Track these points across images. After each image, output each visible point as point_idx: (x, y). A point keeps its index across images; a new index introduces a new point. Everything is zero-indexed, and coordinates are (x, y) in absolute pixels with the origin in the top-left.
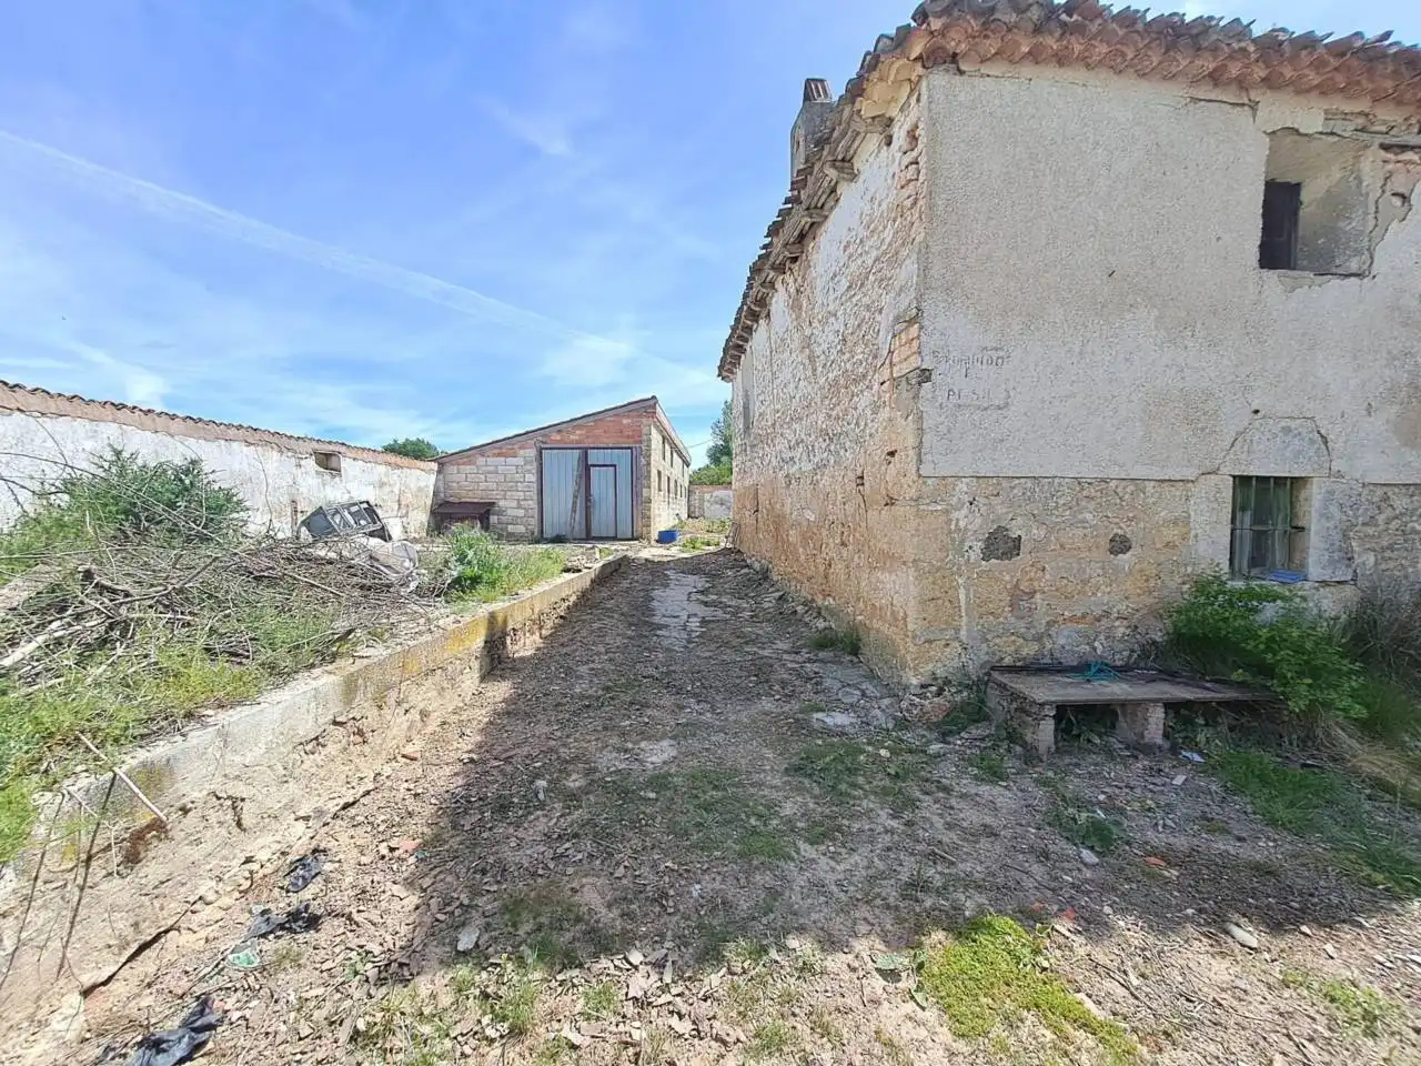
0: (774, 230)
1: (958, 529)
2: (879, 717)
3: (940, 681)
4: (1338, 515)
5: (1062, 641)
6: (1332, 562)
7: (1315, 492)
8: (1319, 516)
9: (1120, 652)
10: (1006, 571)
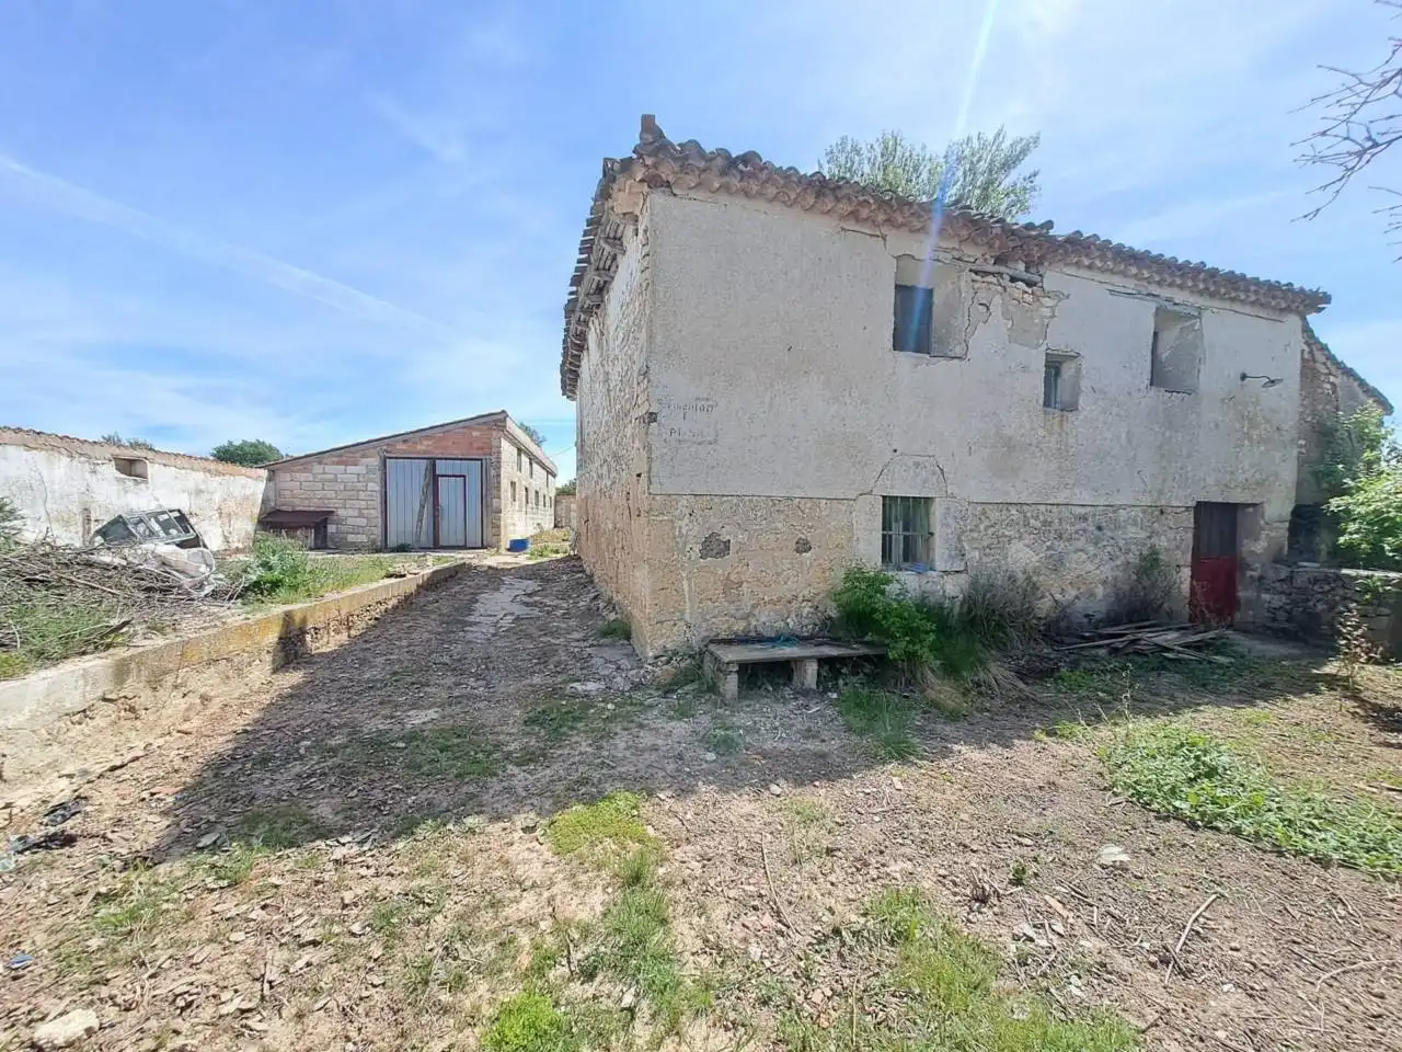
0: (576, 281)
1: (681, 535)
2: (619, 682)
3: (670, 653)
4: (954, 525)
5: (763, 619)
6: (951, 557)
7: (937, 510)
8: (941, 525)
9: (806, 626)
10: (721, 567)
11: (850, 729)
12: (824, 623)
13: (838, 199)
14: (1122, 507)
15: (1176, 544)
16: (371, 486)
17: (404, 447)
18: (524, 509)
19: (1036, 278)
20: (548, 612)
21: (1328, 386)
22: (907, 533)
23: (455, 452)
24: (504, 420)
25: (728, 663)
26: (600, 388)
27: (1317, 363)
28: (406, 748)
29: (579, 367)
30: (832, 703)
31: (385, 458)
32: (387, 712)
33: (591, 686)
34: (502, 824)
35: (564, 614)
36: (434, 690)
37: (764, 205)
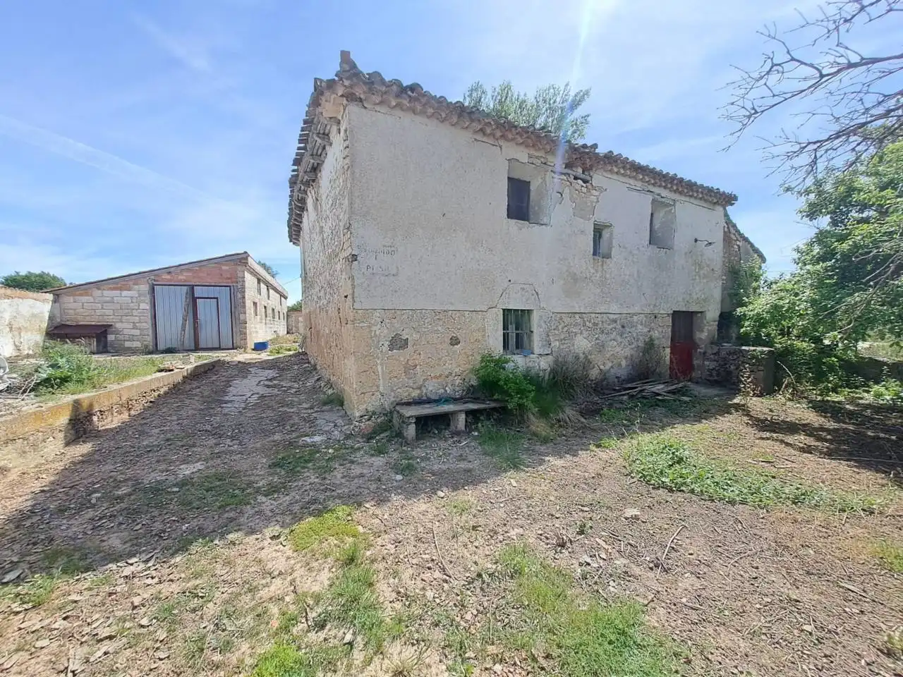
0: (296, 163)
1: (376, 336)
2: (337, 434)
3: (370, 413)
4: (544, 325)
5: (430, 389)
6: (543, 346)
7: (535, 317)
8: (537, 325)
9: (458, 392)
10: (403, 356)
11: (485, 454)
12: (469, 390)
13: (472, 121)
14: (635, 314)
15: (662, 334)
16: (143, 306)
17: (168, 277)
18: (264, 321)
19: (589, 178)
20: (284, 391)
21: (736, 247)
22: (518, 332)
23: (209, 280)
24: (246, 259)
25: (409, 418)
26: (318, 238)
27: (731, 235)
28: (179, 491)
29: (301, 222)
30: (475, 438)
31: (154, 285)
32: (163, 467)
33: (317, 439)
34: (256, 536)
35: (296, 391)
36: (199, 449)
37: (425, 120)
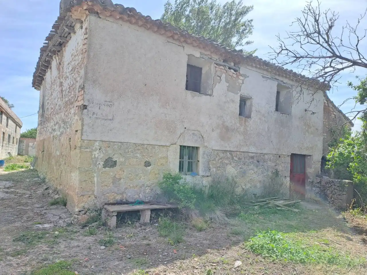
2: (61, 223)
5: (129, 194)
6: (205, 170)
7: (201, 151)
8: (202, 157)
9: (147, 197)
10: (111, 172)
12: (155, 196)
13: (166, 31)
14: (266, 154)
15: (284, 168)
19: (237, 69)
21: (333, 116)
22: (189, 161)
25: (112, 212)
27: (330, 107)
33: (46, 226)
37: (137, 28)
